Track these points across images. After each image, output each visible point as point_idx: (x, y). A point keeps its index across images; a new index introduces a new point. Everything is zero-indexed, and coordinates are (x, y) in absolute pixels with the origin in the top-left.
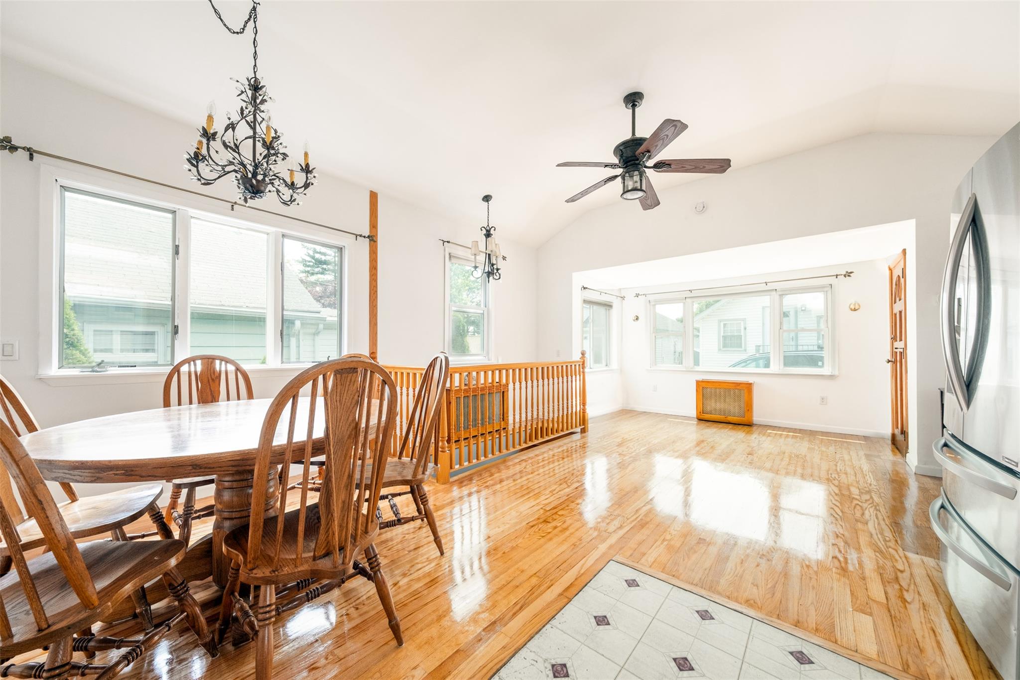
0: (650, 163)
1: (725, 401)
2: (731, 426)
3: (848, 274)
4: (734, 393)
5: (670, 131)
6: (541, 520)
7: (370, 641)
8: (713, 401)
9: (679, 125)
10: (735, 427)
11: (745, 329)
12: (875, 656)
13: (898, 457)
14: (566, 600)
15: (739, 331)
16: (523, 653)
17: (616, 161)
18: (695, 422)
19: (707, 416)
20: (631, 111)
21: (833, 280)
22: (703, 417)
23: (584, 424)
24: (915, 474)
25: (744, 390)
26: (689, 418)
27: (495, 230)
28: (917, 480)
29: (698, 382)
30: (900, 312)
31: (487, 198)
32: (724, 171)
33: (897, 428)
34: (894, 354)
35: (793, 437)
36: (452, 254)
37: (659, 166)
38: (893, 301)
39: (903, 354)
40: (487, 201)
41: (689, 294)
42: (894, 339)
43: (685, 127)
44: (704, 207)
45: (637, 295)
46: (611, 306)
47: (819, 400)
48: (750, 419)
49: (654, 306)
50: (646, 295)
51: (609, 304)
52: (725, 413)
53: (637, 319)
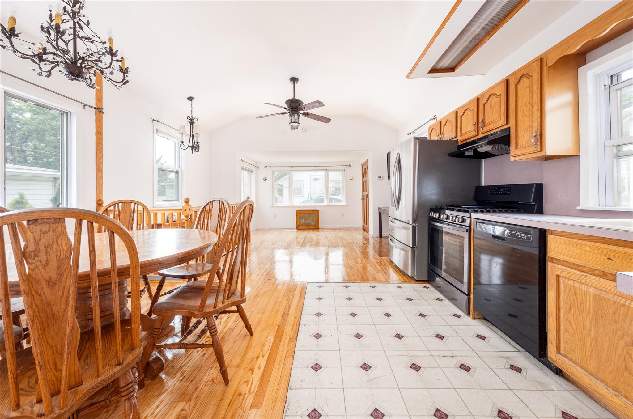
0: (301, 112)
1: (308, 219)
2: (311, 230)
3: (350, 166)
4: (312, 215)
5: (317, 105)
6: (266, 280)
7: (235, 341)
8: (303, 219)
9: (322, 104)
10: (313, 230)
11: (303, 185)
12: (385, 281)
13: (366, 233)
14: (303, 299)
15: (300, 187)
16: (302, 316)
17: (286, 107)
18: (296, 230)
19: (301, 227)
20: (293, 84)
21: (345, 168)
22: (298, 228)
24: (372, 237)
25: (316, 213)
26: (292, 229)
27: (197, 120)
28: (373, 239)
29: (297, 211)
30: (366, 181)
31: (191, 99)
32: (328, 123)
33: (364, 223)
34: (363, 196)
35: (335, 231)
36: (159, 130)
37: (305, 114)
38: (363, 177)
39: (367, 196)
40: (191, 100)
41: (291, 168)
42: (363, 191)
43: (324, 105)
44: (306, 130)
45: (266, 167)
46: (252, 172)
47: (341, 215)
48: (318, 225)
49: (274, 173)
50: (270, 167)
51: (251, 170)
52: (308, 225)
53: (266, 179)
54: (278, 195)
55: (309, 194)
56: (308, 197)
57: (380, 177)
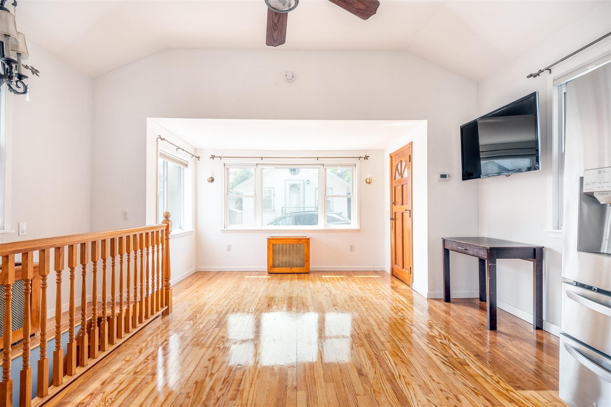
1: (289, 255)
3: (366, 158)
4: (297, 247)
8: (281, 255)
10: (300, 275)
11: (274, 195)
15: (270, 196)
18: (267, 276)
19: (276, 270)
21: (356, 161)
22: (272, 271)
23: (167, 304)
24: (427, 298)
25: (304, 244)
26: (260, 273)
29: (268, 240)
30: (403, 186)
34: (394, 213)
38: (393, 178)
41: (259, 161)
42: (394, 203)
44: (293, 76)
45: (213, 157)
46: (186, 165)
47: (349, 248)
48: (308, 267)
49: (228, 169)
50: (221, 157)
51: (186, 163)
52: (290, 265)
53: (213, 180)
54: (236, 208)
55: (282, 208)
56: (282, 214)
57: (444, 176)
